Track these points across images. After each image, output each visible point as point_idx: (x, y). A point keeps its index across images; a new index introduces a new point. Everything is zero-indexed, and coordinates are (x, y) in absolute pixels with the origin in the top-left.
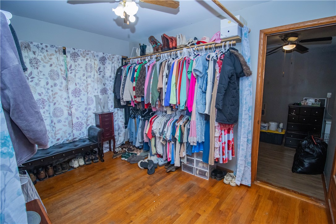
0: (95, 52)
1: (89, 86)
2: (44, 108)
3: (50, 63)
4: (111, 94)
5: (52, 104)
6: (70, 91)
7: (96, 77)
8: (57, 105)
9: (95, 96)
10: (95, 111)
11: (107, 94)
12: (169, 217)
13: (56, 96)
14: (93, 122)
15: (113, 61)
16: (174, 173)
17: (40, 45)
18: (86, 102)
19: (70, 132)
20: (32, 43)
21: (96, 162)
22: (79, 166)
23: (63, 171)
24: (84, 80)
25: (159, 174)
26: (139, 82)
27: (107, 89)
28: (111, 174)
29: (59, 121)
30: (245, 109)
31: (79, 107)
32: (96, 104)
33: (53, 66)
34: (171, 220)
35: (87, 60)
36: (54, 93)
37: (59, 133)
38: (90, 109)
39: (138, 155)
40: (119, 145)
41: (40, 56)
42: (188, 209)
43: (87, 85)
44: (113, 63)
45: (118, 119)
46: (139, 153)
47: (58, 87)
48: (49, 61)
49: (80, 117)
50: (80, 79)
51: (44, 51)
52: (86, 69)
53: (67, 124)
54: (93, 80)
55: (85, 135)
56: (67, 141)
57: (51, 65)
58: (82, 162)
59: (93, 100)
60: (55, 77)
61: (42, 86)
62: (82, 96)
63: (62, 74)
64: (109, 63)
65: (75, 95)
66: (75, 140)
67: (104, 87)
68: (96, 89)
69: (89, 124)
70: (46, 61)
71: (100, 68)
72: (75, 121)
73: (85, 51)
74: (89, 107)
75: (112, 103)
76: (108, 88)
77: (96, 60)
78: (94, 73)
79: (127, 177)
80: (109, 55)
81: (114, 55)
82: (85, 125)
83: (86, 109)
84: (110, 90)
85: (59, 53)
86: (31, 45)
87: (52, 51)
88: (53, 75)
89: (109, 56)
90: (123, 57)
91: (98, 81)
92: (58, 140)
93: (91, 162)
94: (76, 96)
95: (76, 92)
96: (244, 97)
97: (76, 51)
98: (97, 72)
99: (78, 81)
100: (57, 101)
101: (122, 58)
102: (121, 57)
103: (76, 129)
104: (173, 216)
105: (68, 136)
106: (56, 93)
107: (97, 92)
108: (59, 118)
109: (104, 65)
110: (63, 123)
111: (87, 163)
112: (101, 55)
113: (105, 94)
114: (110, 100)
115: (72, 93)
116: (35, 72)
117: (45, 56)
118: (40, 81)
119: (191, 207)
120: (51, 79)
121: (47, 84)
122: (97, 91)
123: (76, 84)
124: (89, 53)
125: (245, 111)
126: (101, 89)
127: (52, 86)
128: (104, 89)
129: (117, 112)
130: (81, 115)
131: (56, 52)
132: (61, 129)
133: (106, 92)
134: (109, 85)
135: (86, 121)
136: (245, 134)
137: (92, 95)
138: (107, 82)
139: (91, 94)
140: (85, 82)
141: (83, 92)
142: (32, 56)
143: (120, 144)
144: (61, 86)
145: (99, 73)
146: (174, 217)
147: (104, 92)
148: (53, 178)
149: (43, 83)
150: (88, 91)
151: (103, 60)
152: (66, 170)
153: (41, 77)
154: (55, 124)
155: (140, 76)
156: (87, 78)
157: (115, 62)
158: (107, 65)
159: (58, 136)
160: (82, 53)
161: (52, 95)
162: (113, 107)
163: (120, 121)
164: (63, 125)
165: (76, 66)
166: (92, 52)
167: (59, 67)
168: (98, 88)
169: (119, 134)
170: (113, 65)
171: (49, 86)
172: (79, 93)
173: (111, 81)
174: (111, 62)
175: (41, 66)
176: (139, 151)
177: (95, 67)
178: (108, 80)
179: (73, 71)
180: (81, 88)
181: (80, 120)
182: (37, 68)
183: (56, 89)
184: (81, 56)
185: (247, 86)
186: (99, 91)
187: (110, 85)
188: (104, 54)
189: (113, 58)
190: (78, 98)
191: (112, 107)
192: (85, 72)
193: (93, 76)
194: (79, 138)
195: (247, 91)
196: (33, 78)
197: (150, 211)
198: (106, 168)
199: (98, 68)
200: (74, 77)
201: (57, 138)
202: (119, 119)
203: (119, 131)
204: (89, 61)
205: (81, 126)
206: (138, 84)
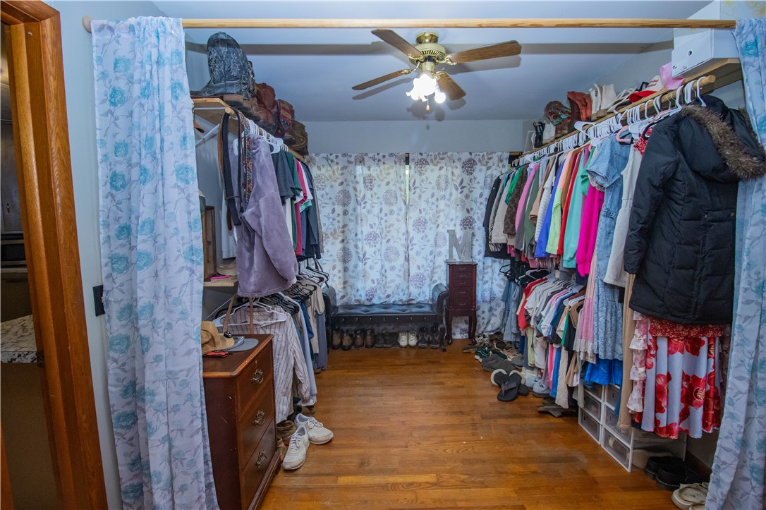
0: (456, 154)
1: (442, 214)
2: (375, 246)
3: (386, 181)
4: (479, 229)
5: (384, 241)
6: (411, 222)
7: (453, 198)
8: (391, 243)
9: (448, 231)
10: (448, 258)
11: (473, 228)
12: (463, 477)
13: (391, 228)
14: (442, 278)
15: (489, 165)
16: (552, 420)
17: (376, 157)
18: (432, 242)
19: (404, 287)
20: (366, 154)
21: (432, 348)
22: (408, 345)
23: (385, 345)
24: (433, 204)
25: (520, 407)
26: (512, 205)
27: (473, 219)
28: (439, 372)
29: (393, 268)
30: (747, 286)
31: (423, 249)
32: (451, 247)
33: (392, 183)
34: (462, 481)
35: (441, 168)
36: (388, 224)
37: (390, 287)
38: (440, 254)
39: (509, 359)
40: (491, 332)
41: (375, 171)
42: (512, 489)
43: (438, 212)
44: (488, 168)
45: (491, 278)
46: (512, 357)
47: (395, 216)
48: (386, 178)
49: (423, 266)
50: (427, 202)
51: (381, 163)
52: (438, 185)
53: (402, 273)
54: (447, 203)
55: (427, 298)
56: (400, 301)
57: (388, 184)
58: (413, 341)
59: (445, 238)
60: (393, 200)
61: (376, 214)
62: (427, 231)
63: (401, 195)
64: (480, 170)
65: (418, 229)
66: (412, 302)
67: (467, 215)
68: (452, 220)
69: (436, 281)
70: (381, 178)
71: (462, 181)
72: (413, 271)
73: (439, 154)
74: (438, 250)
75: (480, 246)
76: (475, 217)
77: (457, 168)
78: (451, 190)
79: (459, 387)
80: (481, 154)
81: (492, 153)
82: (428, 279)
83: (431, 253)
84: (478, 222)
85: (400, 164)
86: (366, 158)
87: (390, 161)
88: (389, 198)
89: (481, 157)
90: (513, 154)
91: (458, 205)
92: (388, 296)
93: (426, 345)
94: (419, 231)
95: (421, 224)
96: (746, 246)
97: (424, 156)
98: (457, 189)
99: (423, 205)
100: (393, 237)
101: (510, 156)
102: (507, 155)
103: (415, 285)
104: (473, 479)
105: (401, 294)
106: (392, 225)
107: (455, 225)
108: (393, 264)
109: (471, 174)
110: (396, 272)
111: (420, 345)
112: (466, 156)
113: (470, 228)
114: (477, 240)
115: (413, 225)
116: (369, 194)
117: (381, 171)
118: (373, 207)
119: (521, 490)
120: (385, 203)
121: (381, 211)
122: (453, 222)
123: (420, 210)
124: (445, 156)
125: (746, 290)
126: (462, 219)
127: (386, 215)
128: (467, 219)
129: (492, 266)
130: (424, 263)
131: (396, 163)
132: (393, 281)
133: (471, 225)
134: (478, 211)
135: (430, 273)
136: (743, 368)
137: (443, 230)
138: (474, 206)
139: (443, 227)
140: (434, 207)
141: (429, 225)
142: (366, 172)
143: (493, 331)
144: (398, 214)
145: (460, 190)
146: (473, 482)
147: (468, 225)
148: (370, 349)
149: (376, 210)
150: (439, 222)
151: (469, 166)
152: (389, 346)
153: (375, 201)
154: (386, 271)
155: (516, 192)
156: (439, 200)
157: (494, 167)
158: (476, 173)
159: (389, 292)
160: (433, 157)
161: (386, 227)
162: (483, 254)
163: (497, 285)
164: (397, 275)
165: (422, 181)
166: (449, 154)
167: (398, 185)
168: (457, 217)
169: (491, 309)
170: (489, 172)
171: (382, 215)
172: (424, 225)
173: (481, 203)
174: (484, 168)
175: (376, 185)
176: (515, 353)
177: (453, 180)
178: (476, 203)
179: (417, 190)
180: (427, 218)
181: (422, 270)
182: (371, 189)
183: (392, 219)
184: (431, 164)
185: (758, 212)
186: (458, 222)
187: (480, 212)
188: (471, 154)
189: (490, 159)
190: (422, 235)
191: (479, 253)
192: (436, 191)
193: (448, 196)
194: (418, 300)
195: (756, 224)
196: (365, 203)
197: (445, 450)
198: (439, 362)
199: (459, 181)
200: (417, 199)
201: (387, 293)
202: (496, 280)
203: (493, 304)
204: (443, 172)
205: (422, 281)
206: (510, 209)
